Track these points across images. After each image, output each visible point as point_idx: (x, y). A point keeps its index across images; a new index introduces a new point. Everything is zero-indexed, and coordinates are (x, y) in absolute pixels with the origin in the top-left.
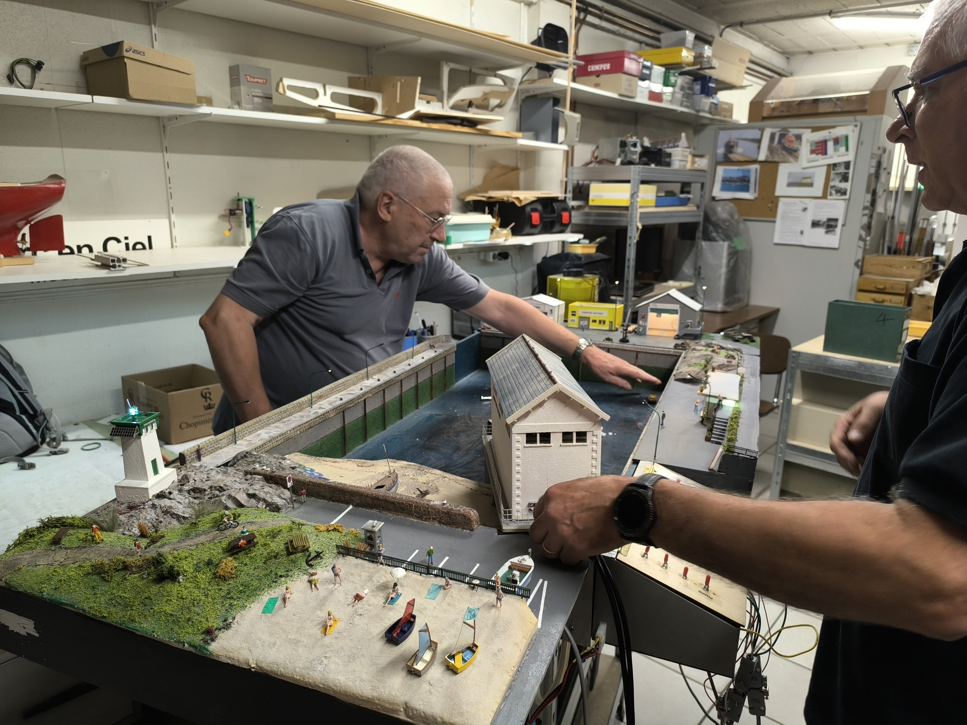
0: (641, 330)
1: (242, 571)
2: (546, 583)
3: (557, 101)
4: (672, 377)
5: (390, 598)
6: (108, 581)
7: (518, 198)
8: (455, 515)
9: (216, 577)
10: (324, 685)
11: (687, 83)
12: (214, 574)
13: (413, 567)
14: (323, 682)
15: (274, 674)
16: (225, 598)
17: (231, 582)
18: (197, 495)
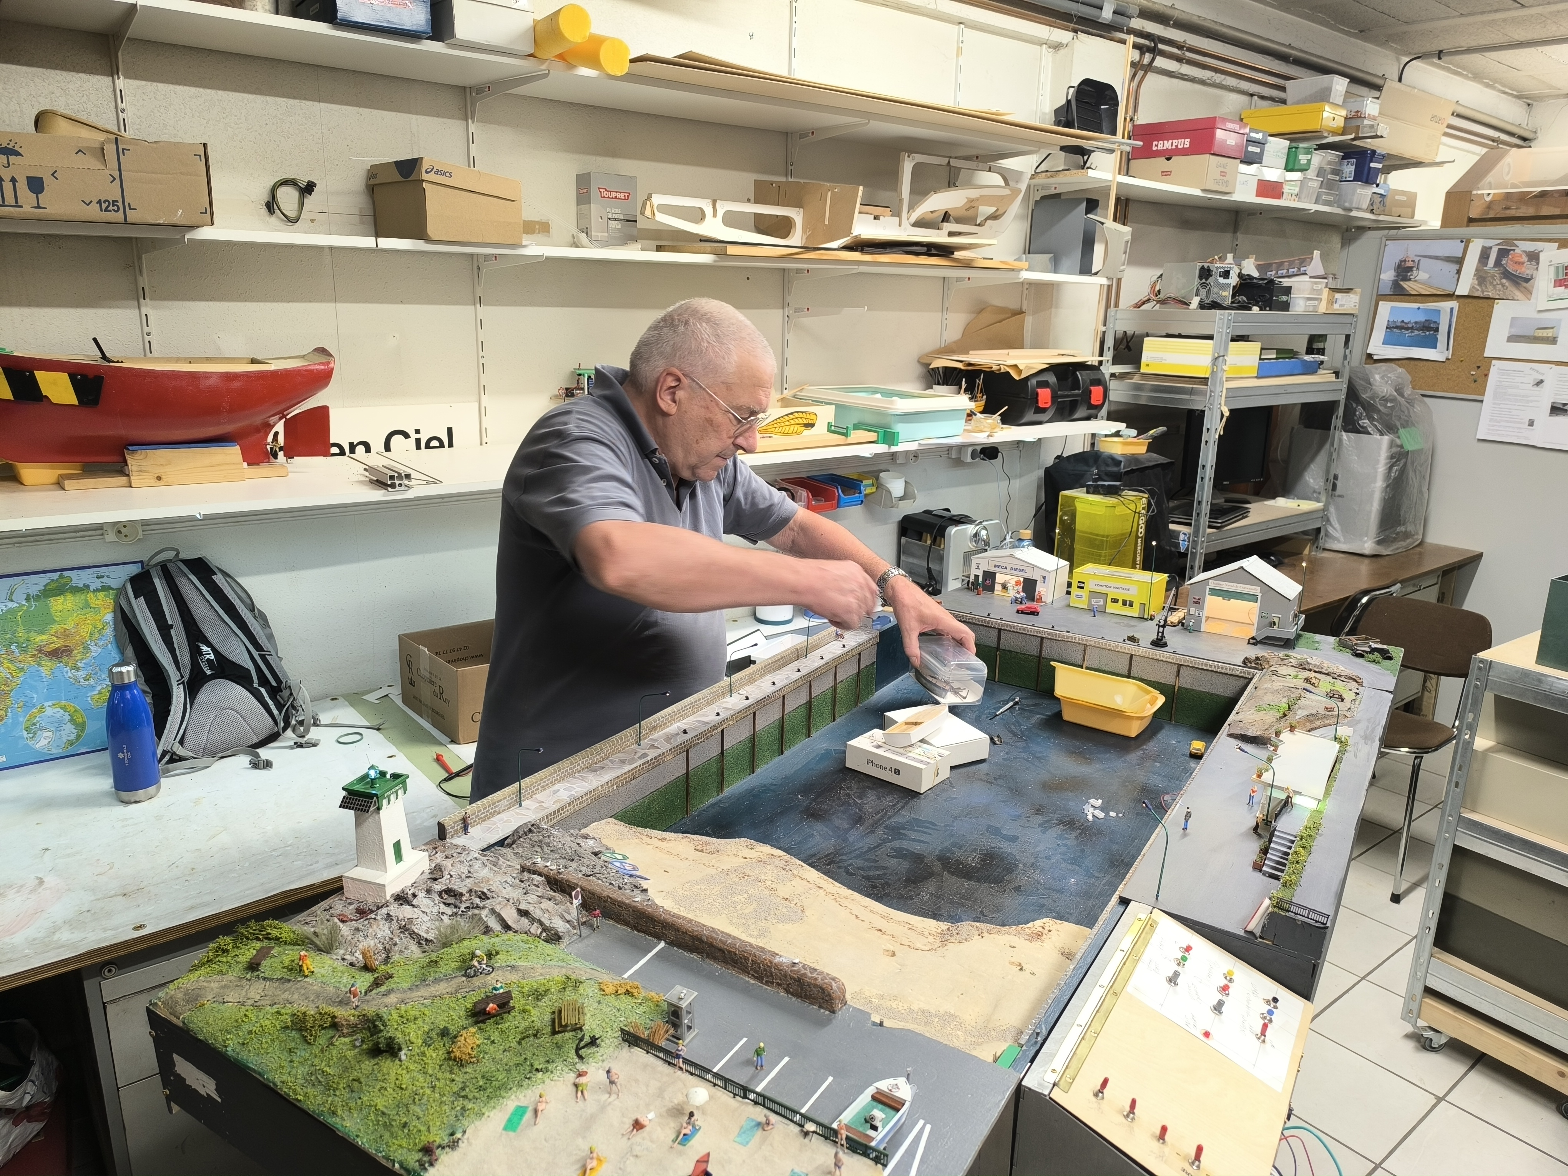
0: (1191, 624)
1: (486, 1053)
2: (928, 1127)
3: (1093, 204)
4: (1225, 730)
5: (682, 1134)
6: (309, 1044)
7: (1015, 366)
8: (809, 984)
9: (450, 1059)
11: (1330, 163)
12: (449, 1053)
16: (457, 1095)
17: (469, 1069)
18: (451, 900)
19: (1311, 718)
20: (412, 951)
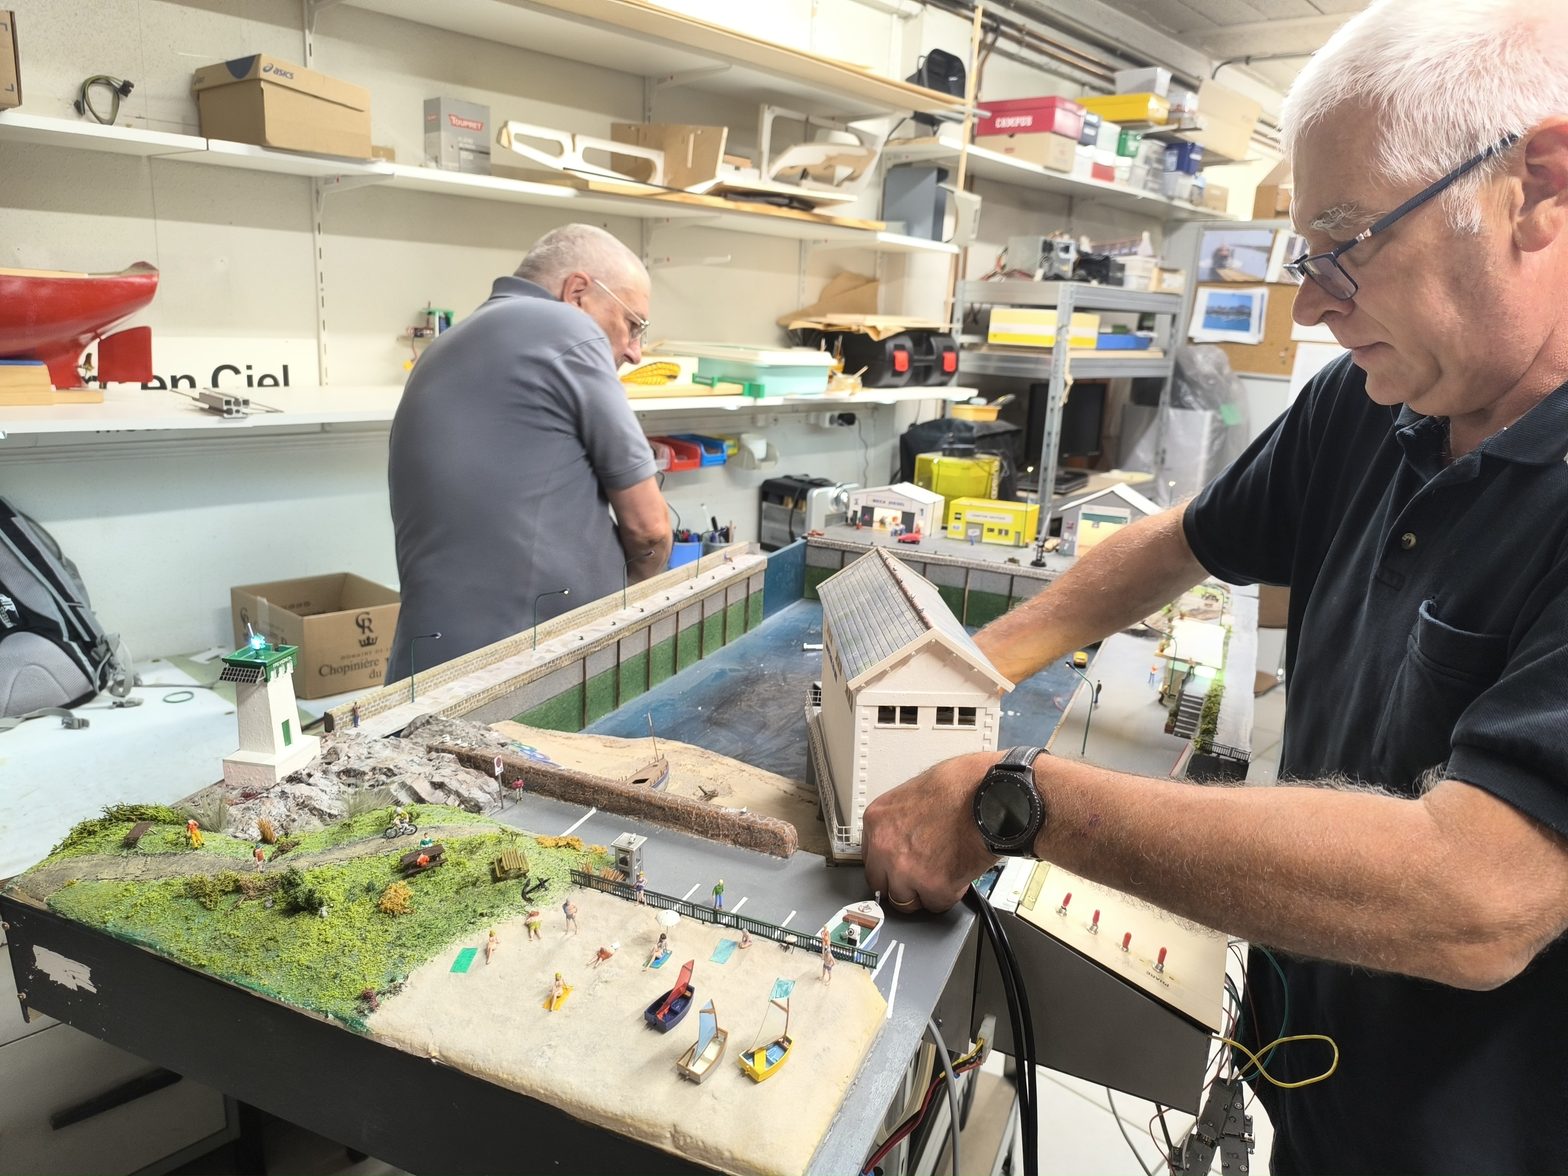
0: (1066, 548)
1: (420, 904)
2: (902, 947)
3: (943, 174)
5: (654, 958)
7: (874, 328)
8: (760, 831)
9: (380, 912)
10: (546, 1090)
11: (1155, 152)
12: (377, 906)
13: (692, 910)
14: (545, 1085)
15: (467, 1068)
16: (393, 944)
17: (403, 920)
18: (352, 780)
19: (1195, 613)
20: (315, 825)
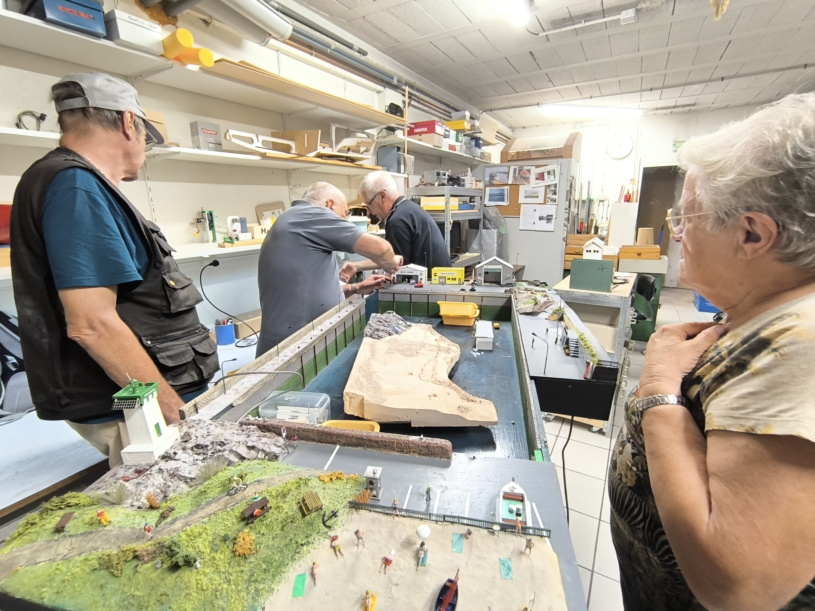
2: (534, 504)
3: (399, 149)
4: (517, 313)
11: (468, 141)
12: (233, 552)
17: (252, 559)
20: (182, 488)
